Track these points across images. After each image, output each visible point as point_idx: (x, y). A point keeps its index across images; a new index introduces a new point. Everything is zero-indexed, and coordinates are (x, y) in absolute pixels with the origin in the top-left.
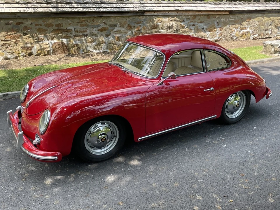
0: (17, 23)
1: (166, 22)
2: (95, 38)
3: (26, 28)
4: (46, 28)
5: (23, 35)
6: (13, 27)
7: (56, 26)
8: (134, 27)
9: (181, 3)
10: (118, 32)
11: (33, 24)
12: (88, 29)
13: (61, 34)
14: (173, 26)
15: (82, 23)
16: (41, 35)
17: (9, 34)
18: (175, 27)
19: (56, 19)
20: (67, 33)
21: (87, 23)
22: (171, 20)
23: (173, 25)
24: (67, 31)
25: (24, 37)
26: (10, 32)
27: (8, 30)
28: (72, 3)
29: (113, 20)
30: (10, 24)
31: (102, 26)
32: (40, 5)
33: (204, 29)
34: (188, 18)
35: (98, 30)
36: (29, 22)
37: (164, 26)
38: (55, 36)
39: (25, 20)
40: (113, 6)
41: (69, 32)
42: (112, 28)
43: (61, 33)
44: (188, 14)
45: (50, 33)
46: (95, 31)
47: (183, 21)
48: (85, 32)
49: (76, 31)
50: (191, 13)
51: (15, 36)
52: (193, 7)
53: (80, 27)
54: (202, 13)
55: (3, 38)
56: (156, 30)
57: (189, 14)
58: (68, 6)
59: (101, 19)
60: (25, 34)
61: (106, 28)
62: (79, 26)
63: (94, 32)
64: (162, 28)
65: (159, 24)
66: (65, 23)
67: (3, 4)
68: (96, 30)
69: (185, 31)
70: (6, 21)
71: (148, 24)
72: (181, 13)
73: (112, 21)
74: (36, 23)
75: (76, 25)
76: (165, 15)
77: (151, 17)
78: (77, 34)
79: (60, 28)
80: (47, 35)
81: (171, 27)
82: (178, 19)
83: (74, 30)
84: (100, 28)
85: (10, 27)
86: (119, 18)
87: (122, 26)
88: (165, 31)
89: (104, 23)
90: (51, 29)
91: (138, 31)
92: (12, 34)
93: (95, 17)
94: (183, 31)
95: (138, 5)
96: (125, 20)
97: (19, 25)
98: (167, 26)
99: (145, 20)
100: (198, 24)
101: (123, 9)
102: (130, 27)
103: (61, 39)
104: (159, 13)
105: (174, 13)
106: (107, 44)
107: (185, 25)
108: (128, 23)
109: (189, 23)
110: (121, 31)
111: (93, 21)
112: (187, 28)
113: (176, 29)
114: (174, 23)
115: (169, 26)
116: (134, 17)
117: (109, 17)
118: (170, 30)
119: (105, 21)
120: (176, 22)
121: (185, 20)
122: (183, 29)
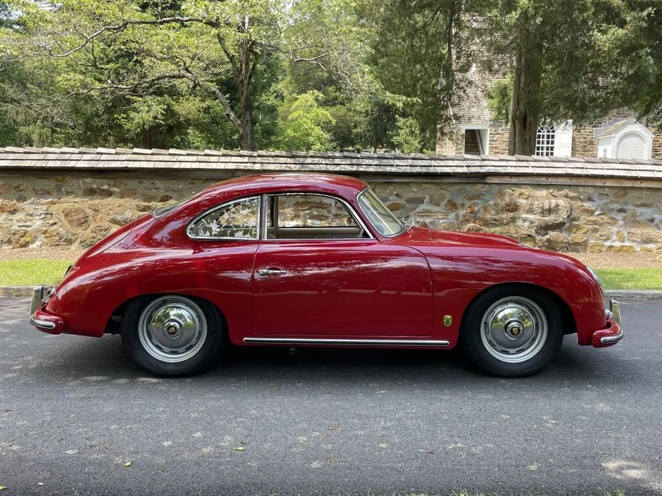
1: (540, 199)
8: (463, 205)
9: (587, 162)
10: (426, 214)
13: (310, 212)
14: (559, 207)
18: (566, 210)
20: (320, 209)
22: (553, 195)
23: (558, 206)
24: (321, 206)
28: (335, 157)
29: (414, 190)
31: (393, 200)
33: (655, 222)
34: (604, 193)
37: (535, 207)
38: (297, 213)
40: (416, 164)
41: (325, 208)
42: (412, 206)
43: (308, 209)
44: (602, 185)
45: (289, 207)
47: (590, 199)
49: (339, 208)
50: (609, 183)
52: (618, 169)
54: (644, 185)
56: (515, 214)
57: (604, 184)
59: (391, 187)
60: (246, 208)
61: (400, 204)
64: (530, 211)
65: (522, 201)
67: (219, 156)
69: (596, 221)
71: (493, 202)
72: (582, 182)
73: (413, 192)
76: (538, 185)
77: (503, 187)
78: (339, 212)
79: (308, 200)
80: (283, 211)
81: (554, 211)
82: (574, 194)
83: (336, 206)
84: (387, 204)
86: (428, 186)
87: (434, 202)
88: (538, 217)
89: (397, 195)
90: (293, 201)
91: (471, 214)
93: (379, 184)
94: (588, 221)
95: (473, 163)
96: (442, 191)
98: (542, 208)
99: (489, 192)
100: (635, 208)
101: (432, 170)
102: (453, 206)
104: (522, 179)
105: (561, 181)
107: (594, 209)
108: (448, 196)
109: (606, 204)
110: (432, 212)
111: (374, 190)
112: (601, 216)
113: (569, 216)
114: (561, 202)
115: (547, 207)
116: (463, 186)
117: (407, 183)
118: (552, 216)
119: (398, 191)
120: (568, 199)
121: (595, 197)
122: (590, 216)
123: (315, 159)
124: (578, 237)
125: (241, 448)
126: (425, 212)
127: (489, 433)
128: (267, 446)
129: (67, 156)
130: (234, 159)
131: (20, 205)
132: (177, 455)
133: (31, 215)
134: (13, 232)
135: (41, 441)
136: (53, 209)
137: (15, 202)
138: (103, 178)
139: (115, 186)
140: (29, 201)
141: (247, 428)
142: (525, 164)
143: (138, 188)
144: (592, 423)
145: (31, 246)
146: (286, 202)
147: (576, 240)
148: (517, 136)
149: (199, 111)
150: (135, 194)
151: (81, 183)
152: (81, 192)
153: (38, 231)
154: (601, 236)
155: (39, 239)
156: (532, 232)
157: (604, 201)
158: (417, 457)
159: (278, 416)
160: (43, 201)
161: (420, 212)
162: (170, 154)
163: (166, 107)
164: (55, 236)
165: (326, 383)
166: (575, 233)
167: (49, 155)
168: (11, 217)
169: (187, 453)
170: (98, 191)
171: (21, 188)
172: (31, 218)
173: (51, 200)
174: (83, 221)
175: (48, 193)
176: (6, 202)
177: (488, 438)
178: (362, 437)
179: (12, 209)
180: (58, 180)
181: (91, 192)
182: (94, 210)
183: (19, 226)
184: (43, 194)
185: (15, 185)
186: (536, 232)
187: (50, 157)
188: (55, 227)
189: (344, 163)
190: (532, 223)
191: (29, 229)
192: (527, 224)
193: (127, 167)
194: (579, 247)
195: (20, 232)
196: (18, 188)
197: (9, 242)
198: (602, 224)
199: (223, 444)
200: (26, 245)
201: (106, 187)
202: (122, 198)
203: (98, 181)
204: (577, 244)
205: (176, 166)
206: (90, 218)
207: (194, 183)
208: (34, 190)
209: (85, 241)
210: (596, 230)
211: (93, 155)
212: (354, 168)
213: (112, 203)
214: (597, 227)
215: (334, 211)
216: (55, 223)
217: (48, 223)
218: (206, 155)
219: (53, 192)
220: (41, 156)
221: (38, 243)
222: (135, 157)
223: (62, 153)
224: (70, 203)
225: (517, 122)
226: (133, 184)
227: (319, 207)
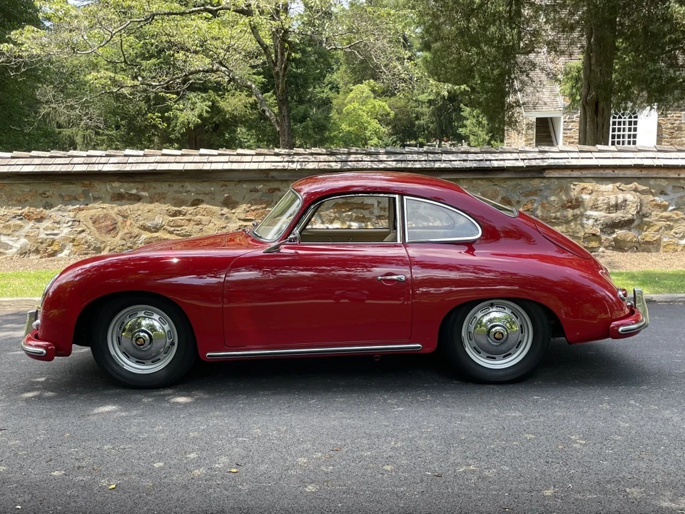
0: (269, 189)
1: (605, 193)
6: (262, 197)
8: (518, 203)
13: (350, 213)
14: (627, 202)
17: (252, 208)
18: (635, 205)
20: (361, 210)
22: (621, 190)
23: (625, 201)
24: (362, 206)
26: (256, 204)
27: (253, 202)
28: (378, 153)
30: (257, 191)
32: (315, 158)
34: (679, 185)
37: (599, 202)
38: (337, 215)
39: (284, 184)
40: (466, 158)
41: (367, 209)
43: (349, 211)
44: (677, 176)
45: (328, 209)
47: (663, 193)
49: (381, 209)
51: (263, 213)
55: (243, 216)
56: (577, 211)
57: (679, 175)
58: (368, 158)
64: (595, 207)
65: (586, 197)
67: (253, 155)
69: (670, 217)
70: (252, 186)
71: (553, 198)
72: (653, 173)
76: (605, 178)
77: (564, 181)
78: (382, 213)
80: (322, 213)
81: (622, 206)
82: (645, 188)
83: (378, 206)
85: (256, 195)
86: (480, 182)
88: (603, 214)
92: (259, 209)
94: (661, 217)
95: (530, 156)
96: (495, 188)
97: (273, 192)
98: (608, 203)
99: (547, 187)
101: (483, 165)
102: (508, 203)
103: (348, 223)
104: (584, 172)
105: (629, 173)
107: (667, 203)
108: (502, 193)
109: (681, 197)
112: (676, 212)
113: (638, 212)
114: (630, 197)
115: (613, 202)
116: (519, 182)
117: (457, 180)
118: (619, 212)
120: (638, 193)
121: (669, 190)
122: (663, 211)
123: (358, 156)
124: (649, 235)
125: (235, 470)
127: (507, 454)
128: (263, 468)
129: (94, 160)
130: (268, 158)
131: (47, 212)
132: (166, 477)
133: (58, 223)
134: (40, 241)
135: (29, 461)
136: (81, 215)
137: (41, 209)
138: (132, 182)
139: (144, 190)
140: (56, 208)
141: (245, 448)
142: (589, 155)
143: (169, 192)
144: (626, 443)
145: (59, 256)
147: (647, 239)
148: (588, 124)
149: (246, 107)
150: (165, 198)
151: (108, 187)
152: (108, 198)
153: (65, 239)
154: (676, 233)
155: (67, 248)
156: (597, 230)
157: (679, 195)
158: (422, 481)
159: (282, 435)
160: (70, 207)
162: (201, 155)
163: (210, 103)
164: (83, 244)
165: (341, 400)
166: (646, 231)
167: (75, 159)
168: (38, 225)
169: (177, 475)
170: (126, 195)
171: (48, 194)
172: (58, 226)
173: (78, 206)
174: (111, 228)
175: (76, 199)
176: (32, 209)
177: (505, 459)
178: (367, 459)
179: (39, 217)
180: (85, 185)
181: (119, 198)
182: (122, 216)
183: (47, 235)
184: (70, 200)
185: (41, 191)
186: (602, 230)
187: (76, 160)
188: (83, 234)
189: (389, 159)
190: (596, 221)
191: (56, 237)
192: (591, 222)
193: (155, 170)
194: (650, 246)
195: (48, 240)
196: (45, 194)
197: (37, 251)
198: (676, 221)
199: (217, 465)
200: (54, 254)
201: (134, 191)
202: (151, 202)
203: (126, 185)
204: (648, 243)
205: (207, 167)
206: (119, 224)
207: (226, 186)
208: (61, 196)
209: (114, 249)
210: (670, 228)
211: (121, 158)
213: (141, 208)
214: (671, 223)
215: (376, 212)
216: (83, 231)
217: (76, 231)
218: (238, 155)
219: (80, 197)
220: (67, 161)
221: (66, 252)
222: (164, 159)
223: (88, 156)
224: (97, 209)
225: (587, 108)
226: (162, 187)
227: (361, 208)
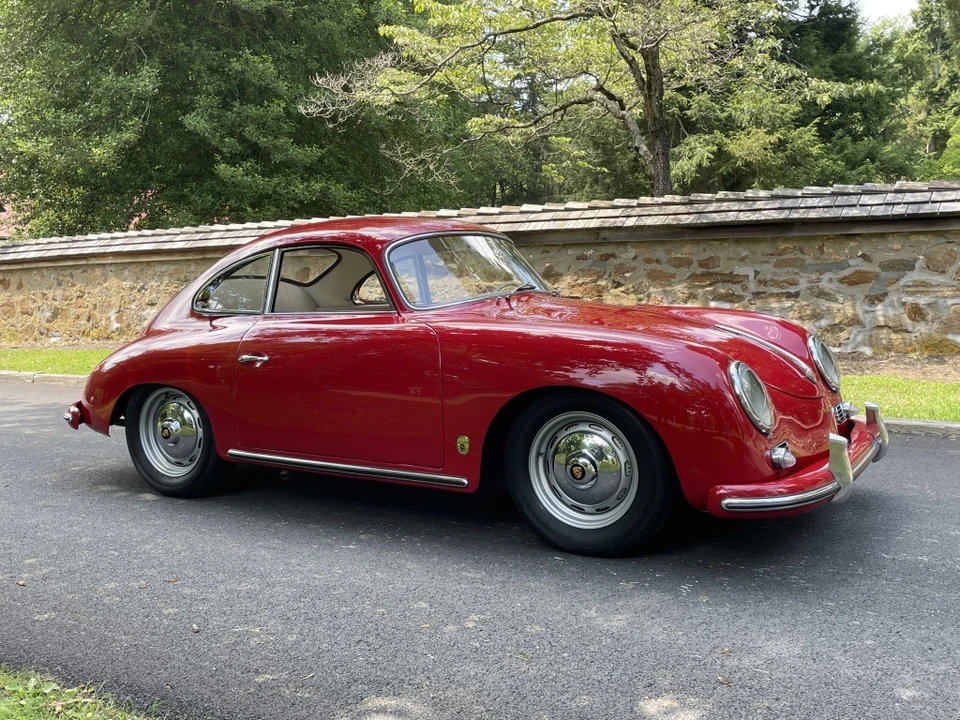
0: (602, 256)
2: (824, 304)
3: (621, 269)
4: (672, 270)
5: (612, 287)
6: (591, 266)
7: (701, 264)
10: (921, 289)
11: (641, 258)
12: (801, 274)
13: (712, 288)
15: (782, 257)
16: (654, 287)
19: (702, 246)
20: (730, 285)
21: (800, 255)
24: (731, 278)
25: (613, 291)
26: (584, 276)
27: (579, 273)
28: (757, 199)
29: (896, 246)
30: (585, 258)
31: (856, 266)
35: (841, 281)
36: (631, 252)
38: (694, 291)
39: (621, 248)
41: (738, 282)
42: (892, 275)
43: (710, 285)
45: (680, 282)
46: (826, 282)
48: (791, 284)
49: (760, 282)
51: (592, 289)
53: (776, 270)
55: (567, 293)
59: (852, 244)
60: (618, 285)
61: (869, 272)
62: (770, 266)
63: (825, 284)
66: (728, 256)
67: (584, 209)
68: (831, 280)
70: (579, 252)
73: (892, 250)
74: (647, 256)
75: (763, 263)
78: (762, 288)
79: (710, 270)
80: (668, 288)
83: (755, 278)
84: (846, 273)
85: (584, 265)
86: (922, 237)
87: (932, 266)
89: (863, 256)
90: (686, 272)
92: (588, 283)
93: (829, 238)
96: (950, 247)
97: (607, 259)
101: (927, 209)
103: (712, 303)
106: (868, 326)
110: (932, 286)
111: (821, 249)
117: (883, 235)
119: (866, 249)
123: (725, 204)
126: (916, 286)
130: (602, 213)
146: (675, 274)
149: (765, 149)
161: (909, 286)
163: (715, 148)
207: (548, 252)
212: (784, 215)
215: (753, 286)
218: (566, 210)
222: (479, 219)
227: (728, 282)
